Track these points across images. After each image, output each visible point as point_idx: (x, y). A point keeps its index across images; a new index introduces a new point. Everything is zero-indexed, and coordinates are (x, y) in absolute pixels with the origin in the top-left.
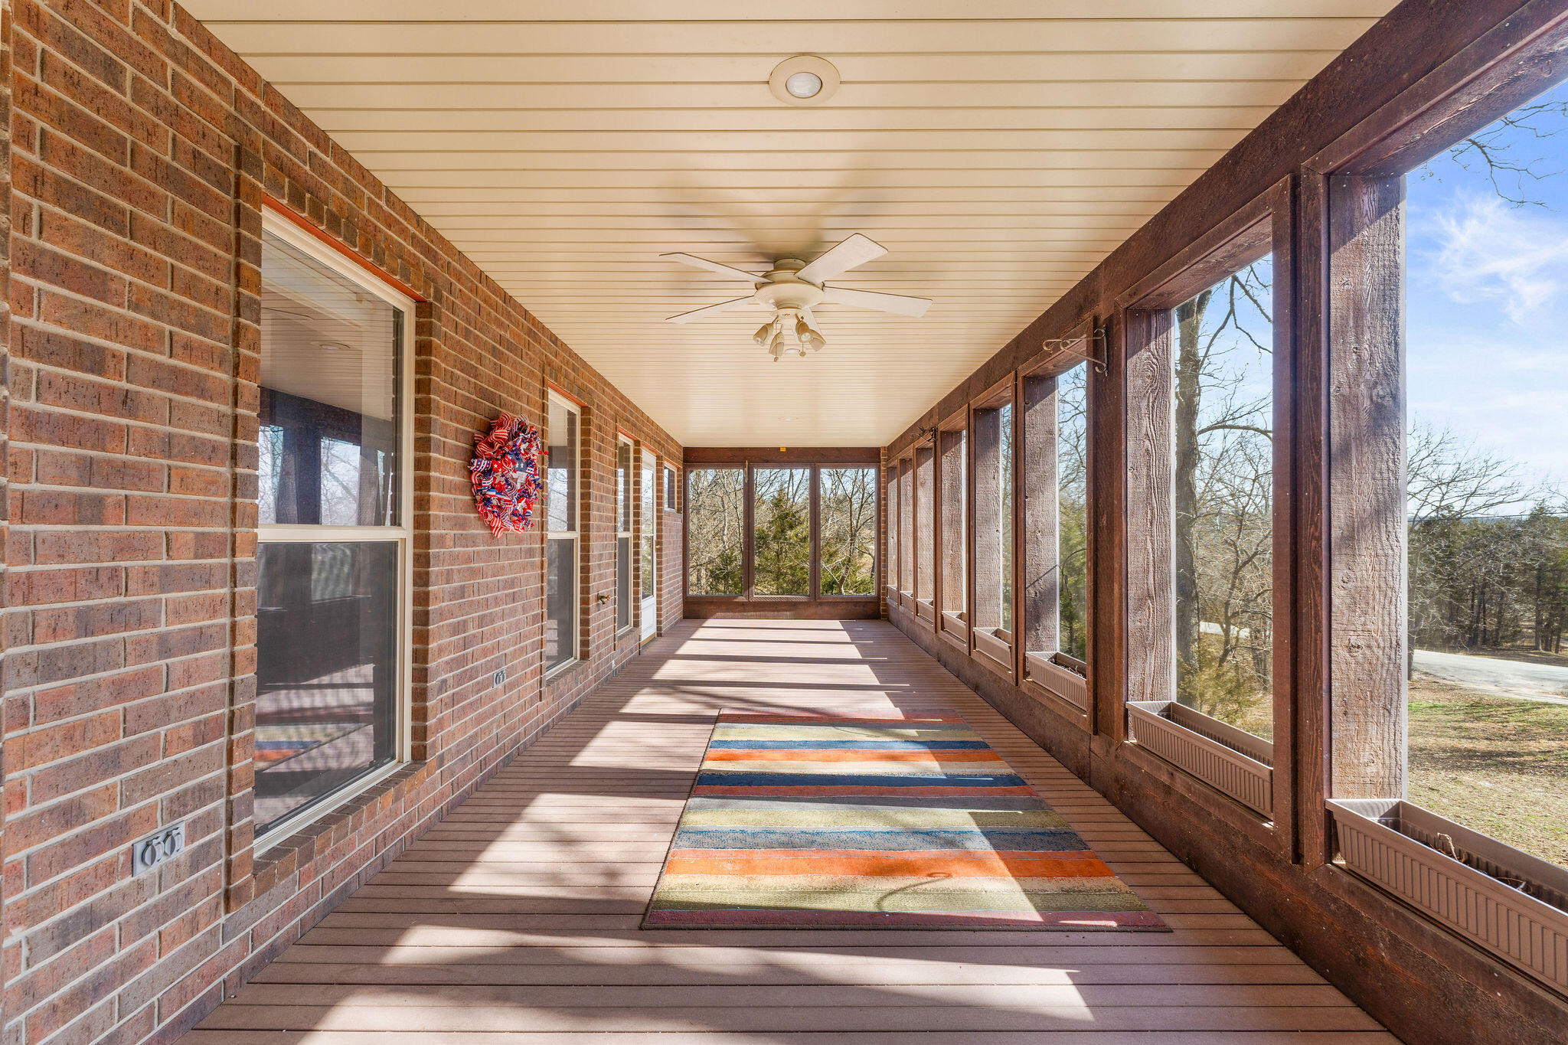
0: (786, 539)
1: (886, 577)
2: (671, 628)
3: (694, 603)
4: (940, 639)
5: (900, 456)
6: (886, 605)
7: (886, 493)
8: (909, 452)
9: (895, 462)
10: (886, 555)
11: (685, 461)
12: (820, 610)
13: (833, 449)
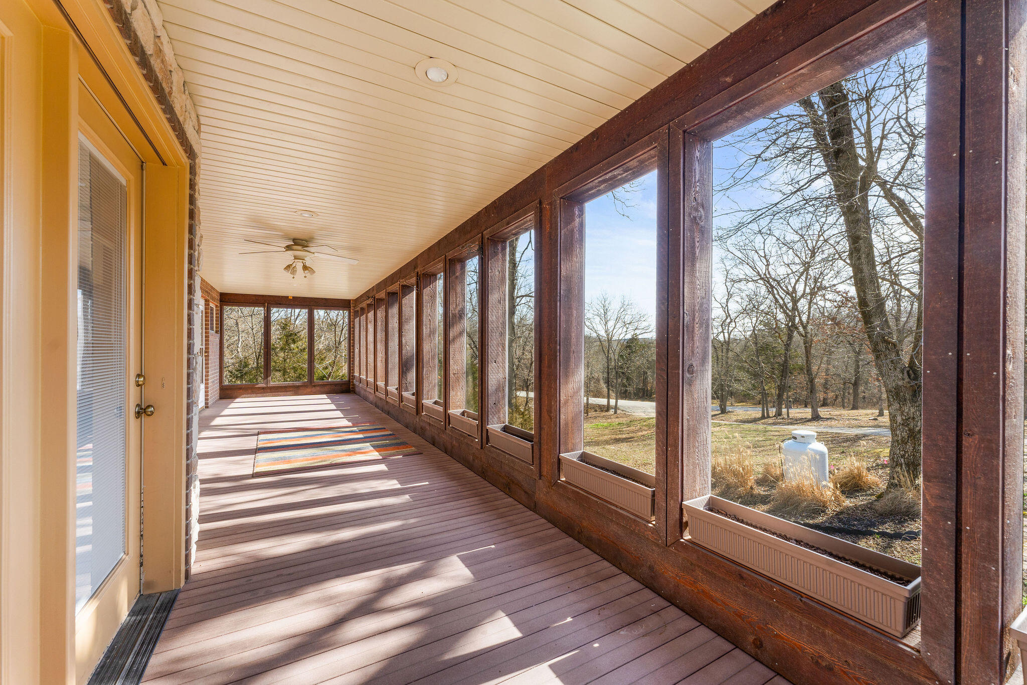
0: (290, 350)
1: (353, 370)
2: (213, 404)
3: (227, 389)
4: (376, 396)
5: (361, 306)
6: (354, 385)
7: (354, 325)
8: (364, 305)
9: (358, 309)
10: (353, 358)
11: (221, 301)
12: (314, 389)
13: (322, 299)
